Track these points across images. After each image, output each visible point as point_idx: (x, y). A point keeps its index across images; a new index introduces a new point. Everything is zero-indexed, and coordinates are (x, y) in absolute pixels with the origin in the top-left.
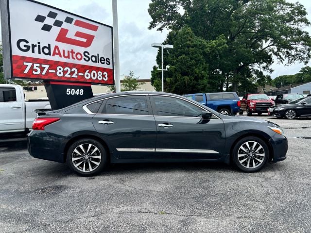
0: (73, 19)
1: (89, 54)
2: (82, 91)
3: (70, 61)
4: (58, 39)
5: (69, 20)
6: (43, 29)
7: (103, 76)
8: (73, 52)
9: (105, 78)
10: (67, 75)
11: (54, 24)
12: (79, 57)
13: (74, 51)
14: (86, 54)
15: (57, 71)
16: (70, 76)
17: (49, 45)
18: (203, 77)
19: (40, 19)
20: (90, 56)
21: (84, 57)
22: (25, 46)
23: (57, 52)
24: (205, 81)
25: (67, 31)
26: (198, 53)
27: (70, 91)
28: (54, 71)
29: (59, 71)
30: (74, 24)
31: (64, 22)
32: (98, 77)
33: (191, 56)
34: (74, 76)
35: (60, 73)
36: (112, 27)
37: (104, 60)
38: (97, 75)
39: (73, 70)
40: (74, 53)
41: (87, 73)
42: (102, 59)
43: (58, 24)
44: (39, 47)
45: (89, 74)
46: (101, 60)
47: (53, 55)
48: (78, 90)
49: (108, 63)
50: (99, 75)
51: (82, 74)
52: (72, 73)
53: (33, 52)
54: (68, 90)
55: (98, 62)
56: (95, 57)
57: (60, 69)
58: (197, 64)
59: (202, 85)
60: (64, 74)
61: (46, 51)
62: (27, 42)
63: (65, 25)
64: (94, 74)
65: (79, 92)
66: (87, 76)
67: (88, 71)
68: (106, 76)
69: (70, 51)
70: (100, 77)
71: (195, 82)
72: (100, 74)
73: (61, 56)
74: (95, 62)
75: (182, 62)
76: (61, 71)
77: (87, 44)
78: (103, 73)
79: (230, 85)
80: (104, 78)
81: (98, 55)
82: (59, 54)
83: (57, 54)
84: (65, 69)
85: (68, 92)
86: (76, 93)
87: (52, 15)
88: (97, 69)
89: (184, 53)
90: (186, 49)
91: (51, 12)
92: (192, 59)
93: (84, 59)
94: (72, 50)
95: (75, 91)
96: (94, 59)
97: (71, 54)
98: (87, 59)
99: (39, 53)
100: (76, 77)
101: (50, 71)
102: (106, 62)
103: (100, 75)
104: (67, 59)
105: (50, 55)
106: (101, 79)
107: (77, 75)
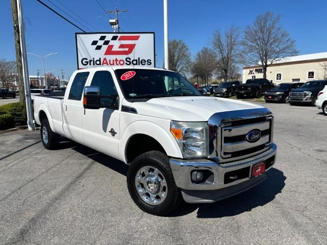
0: (117, 37)
1: (130, 59)
5: (114, 38)
6: (96, 49)
8: (116, 60)
12: (122, 62)
14: (128, 60)
17: (100, 59)
19: (95, 43)
20: (131, 61)
21: (125, 62)
22: (86, 62)
23: (105, 62)
25: (112, 46)
30: (119, 40)
36: (154, 33)
42: (143, 61)
43: (106, 43)
44: (94, 61)
46: (141, 62)
47: (103, 65)
49: (149, 64)
53: (90, 65)
55: (139, 64)
56: (136, 61)
61: (98, 63)
62: (87, 59)
69: (115, 59)
73: (108, 65)
74: (136, 64)
77: (129, 52)
81: (139, 58)
82: (107, 63)
87: (102, 38)
91: (102, 37)
96: (135, 62)
97: (115, 62)
98: (128, 63)
99: (94, 65)
102: (147, 63)
105: (100, 65)
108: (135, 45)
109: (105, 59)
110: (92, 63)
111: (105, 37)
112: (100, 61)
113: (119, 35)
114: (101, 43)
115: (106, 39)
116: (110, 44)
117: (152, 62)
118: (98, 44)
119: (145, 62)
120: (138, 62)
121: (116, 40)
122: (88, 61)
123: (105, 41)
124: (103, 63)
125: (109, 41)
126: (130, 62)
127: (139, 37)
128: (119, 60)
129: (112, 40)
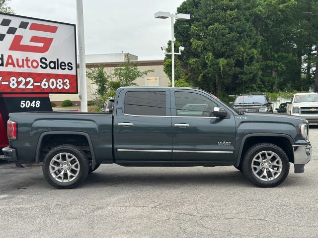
0: (28, 23)
1: (46, 60)
2: (38, 103)
3: (25, 70)
4: (12, 48)
5: (23, 25)
7: (64, 84)
8: (27, 60)
9: (67, 86)
10: (21, 86)
11: (8, 32)
12: (35, 64)
13: (29, 59)
14: (43, 60)
15: (10, 82)
16: (24, 87)
17: (2, 55)
18: (252, 59)
20: (47, 62)
21: (40, 64)
23: (10, 61)
24: (255, 67)
25: (21, 37)
26: (242, 18)
27: (25, 103)
28: (7, 83)
29: (12, 82)
30: (30, 29)
31: (18, 28)
32: (58, 85)
33: (230, 25)
34: (30, 86)
35: (13, 85)
36: (74, 26)
37: (65, 66)
38: (57, 83)
39: (28, 80)
40: (29, 60)
41: (44, 82)
42: (63, 64)
43: (12, 31)
45: (47, 83)
46: (61, 66)
47: (7, 66)
48: (34, 102)
49: (70, 68)
50: (59, 84)
51: (39, 84)
52: (27, 84)
54: (22, 103)
55: (58, 69)
56: (54, 63)
57: (13, 80)
58: (240, 38)
59: (250, 73)
60: (18, 85)
63: (19, 32)
64: (53, 82)
65: (35, 103)
66: (45, 85)
67: (45, 80)
68: (67, 84)
69: (25, 58)
70: (60, 86)
71: (238, 69)
72: (60, 82)
73: (14, 66)
74: (54, 68)
75: (214, 35)
76: (14, 82)
77: (44, 49)
78: (63, 81)
79: (314, 69)
80: (65, 87)
81: (58, 60)
82: (13, 64)
83: (10, 64)
84: (19, 80)
85: (23, 105)
86: (31, 105)
87: (6, 23)
88: (57, 77)
89: (217, 21)
90: (222, 13)
91: (4, 20)
92: (231, 30)
93: (41, 66)
94: (27, 58)
95: (31, 103)
96: (52, 65)
97: (25, 63)
98: (44, 66)
100: (32, 87)
101: (3, 83)
102: (67, 67)
103: (61, 84)
104: (22, 68)
105: (3, 66)
106: (61, 87)
107: (33, 84)
108: (52, 39)
109: (10, 57)
111: (10, 21)
112: (2, 59)
113: (31, 22)
114: (3, 30)
115: (12, 25)
116: (18, 33)
117: (74, 66)
120: (57, 65)
121: (25, 28)
123: (10, 28)
125: (16, 29)
126: (46, 64)
127: (56, 28)
128: (31, 61)
129: (19, 27)
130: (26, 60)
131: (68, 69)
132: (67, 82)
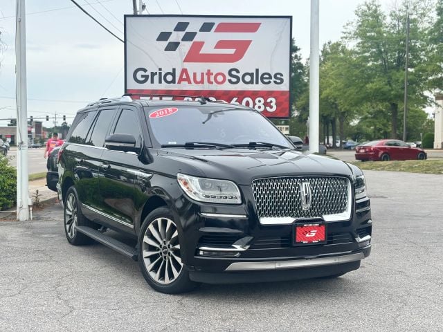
108: (249, 42)
109: (184, 71)
110: (156, 78)
111: (187, 24)
112: (173, 74)
113: (217, 22)
114: (176, 37)
115: (189, 29)
116: (197, 39)
117: (286, 78)
118: (172, 39)
119: (270, 78)
120: (255, 77)
121: (209, 31)
122: (148, 73)
123: (187, 33)
124: (181, 80)
125: (195, 34)
126: (238, 78)
127: (259, 25)
128: (214, 74)
129: (200, 31)
130: (207, 74)
131: (275, 82)
132: (271, 102)
